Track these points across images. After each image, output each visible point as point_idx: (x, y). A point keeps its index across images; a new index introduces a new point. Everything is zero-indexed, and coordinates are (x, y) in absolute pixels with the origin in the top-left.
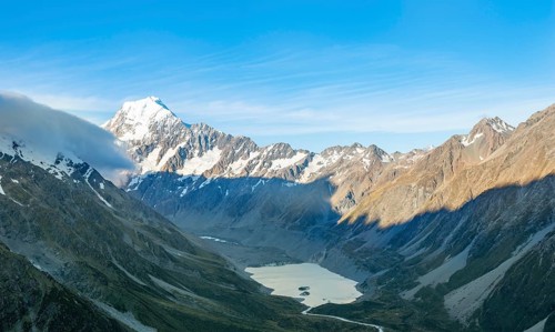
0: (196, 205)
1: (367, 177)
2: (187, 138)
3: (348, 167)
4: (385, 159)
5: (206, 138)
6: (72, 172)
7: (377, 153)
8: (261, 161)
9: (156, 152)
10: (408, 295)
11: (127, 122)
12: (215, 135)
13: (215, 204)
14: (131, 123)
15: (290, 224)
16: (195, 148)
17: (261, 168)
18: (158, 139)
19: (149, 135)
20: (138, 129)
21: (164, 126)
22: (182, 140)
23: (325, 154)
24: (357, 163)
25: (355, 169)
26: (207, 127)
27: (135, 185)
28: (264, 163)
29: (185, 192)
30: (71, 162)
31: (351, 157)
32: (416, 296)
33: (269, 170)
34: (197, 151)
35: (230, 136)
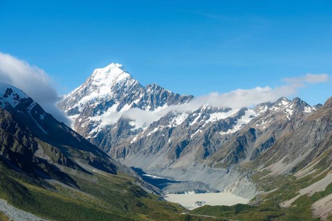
0: (142, 150)
1: (289, 125)
2: (141, 96)
3: (273, 116)
4: (307, 110)
5: (157, 97)
6: (17, 104)
7: (300, 104)
8: (200, 114)
9: (115, 107)
10: (287, 204)
11: (93, 83)
12: (166, 94)
13: (158, 149)
14: (97, 84)
15: (216, 163)
16: (147, 105)
17: (199, 120)
18: (118, 98)
19: (111, 94)
20: (102, 89)
21: (124, 87)
22: (136, 98)
23: (256, 109)
24: (281, 113)
25: (278, 118)
26: (158, 88)
27: (95, 133)
28: (202, 115)
29: (135, 139)
30: (18, 97)
31: (276, 108)
32: (293, 204)
33: (207, 122)
34: (149, 107)
35: (178, 95)
